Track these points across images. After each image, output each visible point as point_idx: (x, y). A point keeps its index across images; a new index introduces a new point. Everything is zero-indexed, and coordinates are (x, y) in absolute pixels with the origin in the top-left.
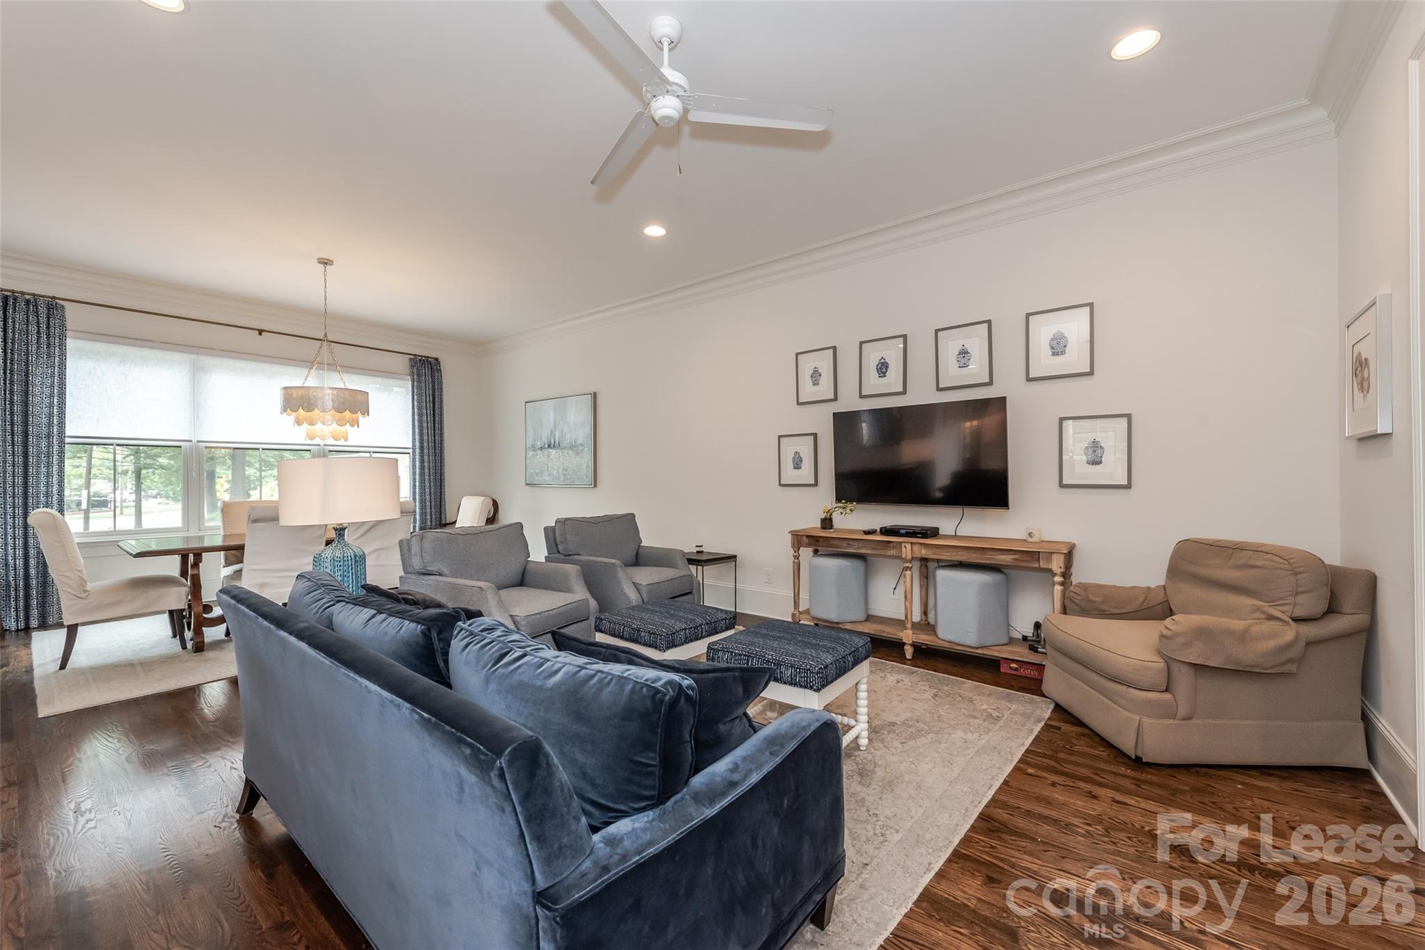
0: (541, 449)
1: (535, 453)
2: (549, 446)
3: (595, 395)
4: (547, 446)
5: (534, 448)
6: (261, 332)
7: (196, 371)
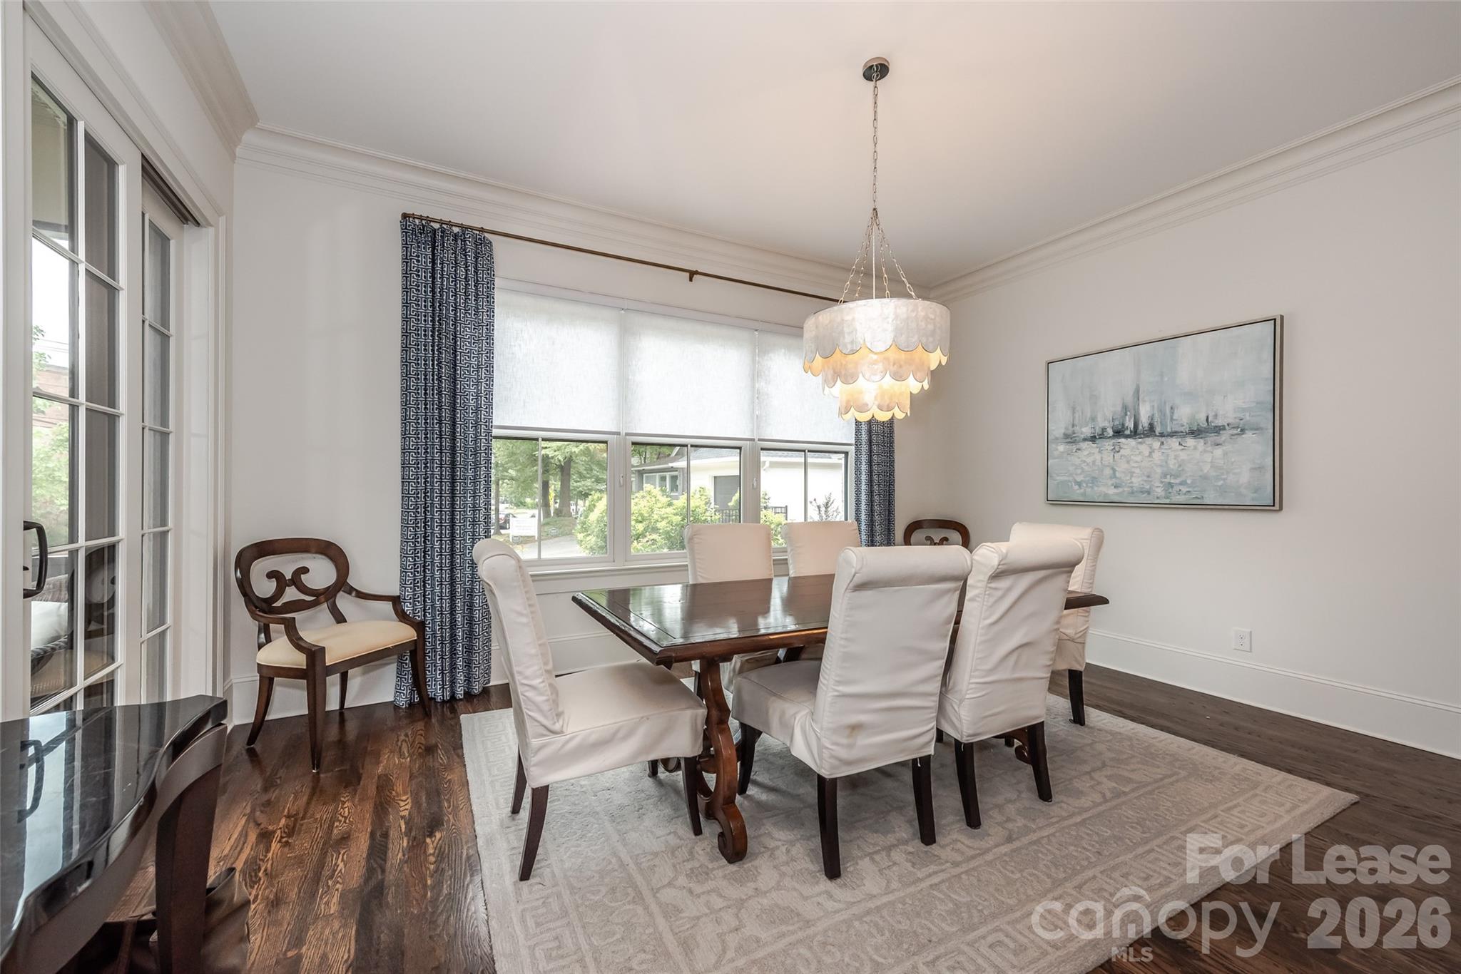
0: (1093, 439)
1: (1074, 447)
2: (1118, 433)
3: (1277, 324)
4: (1110, 432)
5: (1070, 438)
6: (692, 274)
7: (625, 335)
